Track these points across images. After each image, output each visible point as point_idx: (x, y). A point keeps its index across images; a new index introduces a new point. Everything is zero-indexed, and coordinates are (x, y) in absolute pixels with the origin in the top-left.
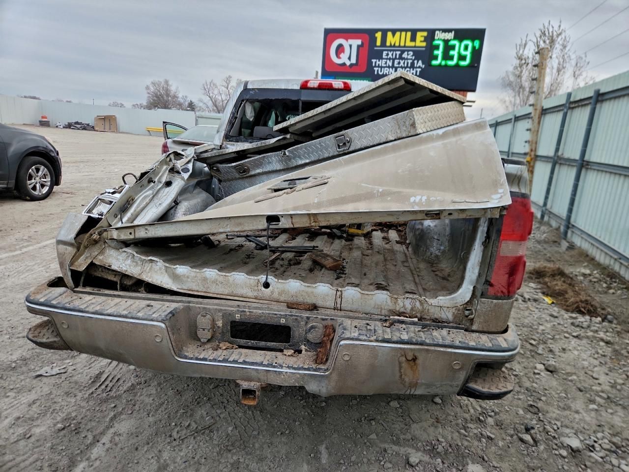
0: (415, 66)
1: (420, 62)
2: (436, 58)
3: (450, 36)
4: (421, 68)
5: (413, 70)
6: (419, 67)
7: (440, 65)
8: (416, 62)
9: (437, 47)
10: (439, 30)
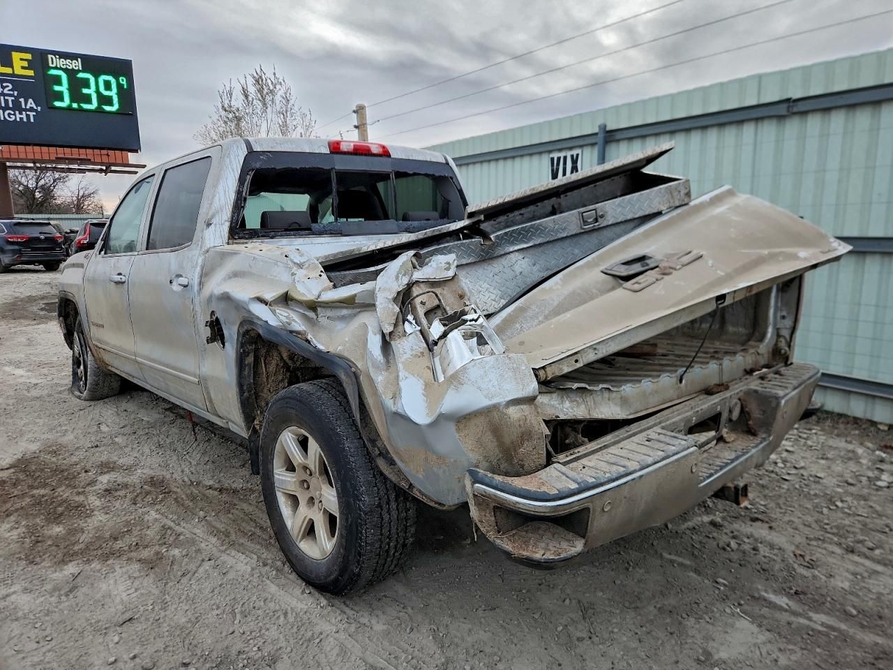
0: (23, 107)
1: (30, 101)
2: (60, 96)
3: (76, 65)
4: (36, 111)
5: (21, 113)
6: (31, 109)
7: (69, 109)
8: (22, 100)
9: (57, 81)
10: (54, 53)
